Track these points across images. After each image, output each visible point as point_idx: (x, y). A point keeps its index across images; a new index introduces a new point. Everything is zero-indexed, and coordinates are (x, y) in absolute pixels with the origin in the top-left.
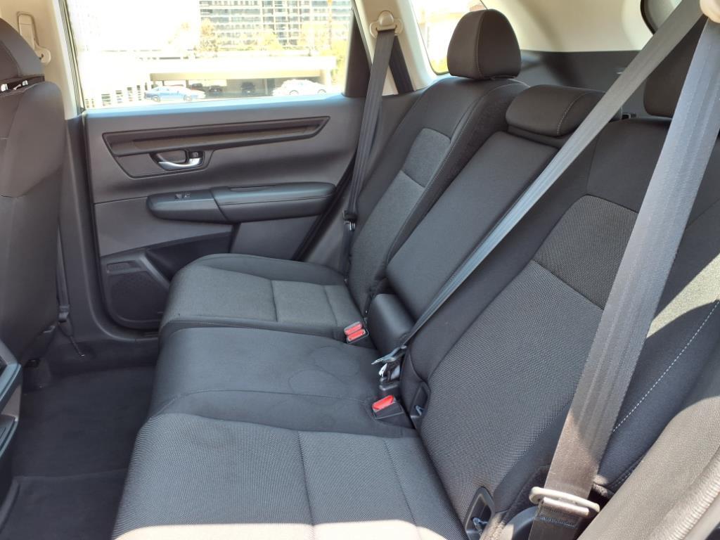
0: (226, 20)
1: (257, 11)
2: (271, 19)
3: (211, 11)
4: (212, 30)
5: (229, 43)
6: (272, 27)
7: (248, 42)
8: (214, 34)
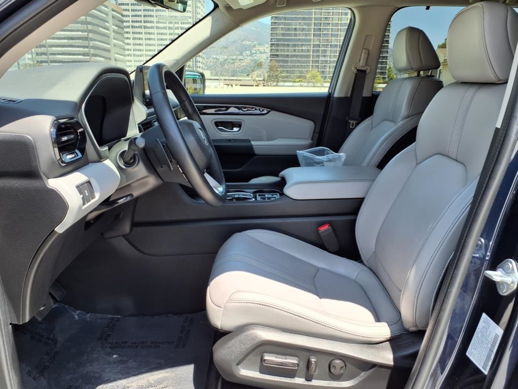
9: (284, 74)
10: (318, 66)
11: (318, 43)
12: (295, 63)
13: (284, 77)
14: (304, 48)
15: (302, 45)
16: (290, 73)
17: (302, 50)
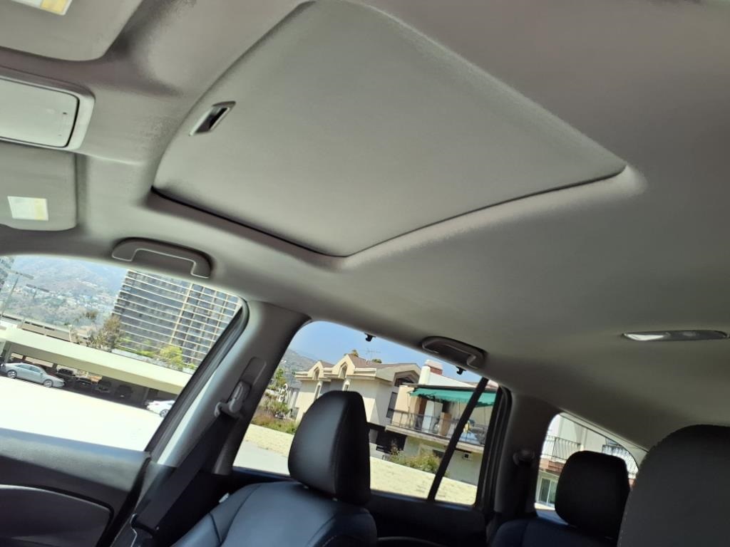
0: (136, 323)
1: (172, 325)
2: (183, 335)
3: (123, 310)
4: (119, 327)
5: (129, 344)
6: (181, 343)
7: (149, 349)
8: (117, 331)
9: (127, 340)
10: (183, 342)
11: (191, 312)
12: (148, 328)
13: (124, 344)
14: (168, 312)
15: (166, 308)
16: (136, 340)
17: (164, 315)
